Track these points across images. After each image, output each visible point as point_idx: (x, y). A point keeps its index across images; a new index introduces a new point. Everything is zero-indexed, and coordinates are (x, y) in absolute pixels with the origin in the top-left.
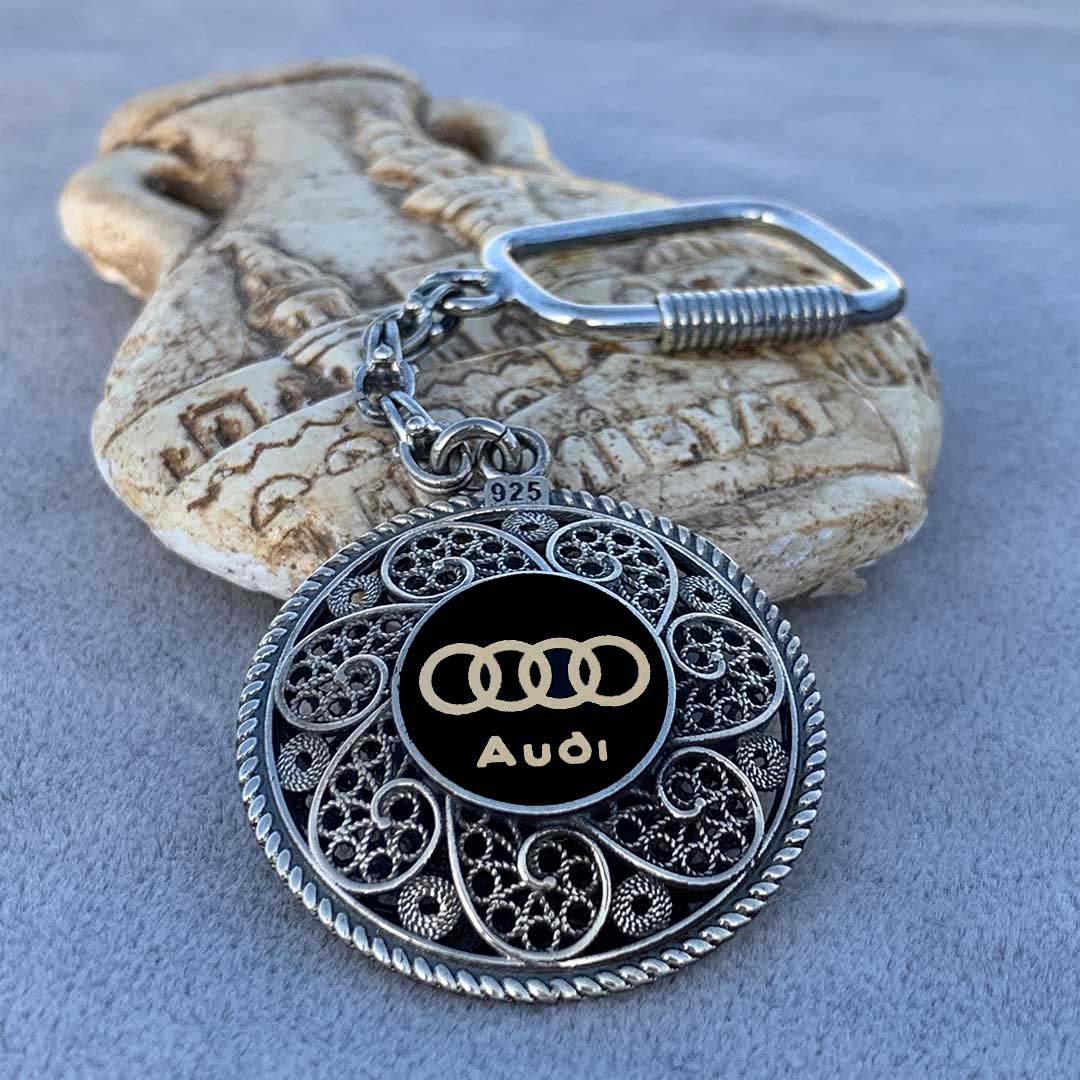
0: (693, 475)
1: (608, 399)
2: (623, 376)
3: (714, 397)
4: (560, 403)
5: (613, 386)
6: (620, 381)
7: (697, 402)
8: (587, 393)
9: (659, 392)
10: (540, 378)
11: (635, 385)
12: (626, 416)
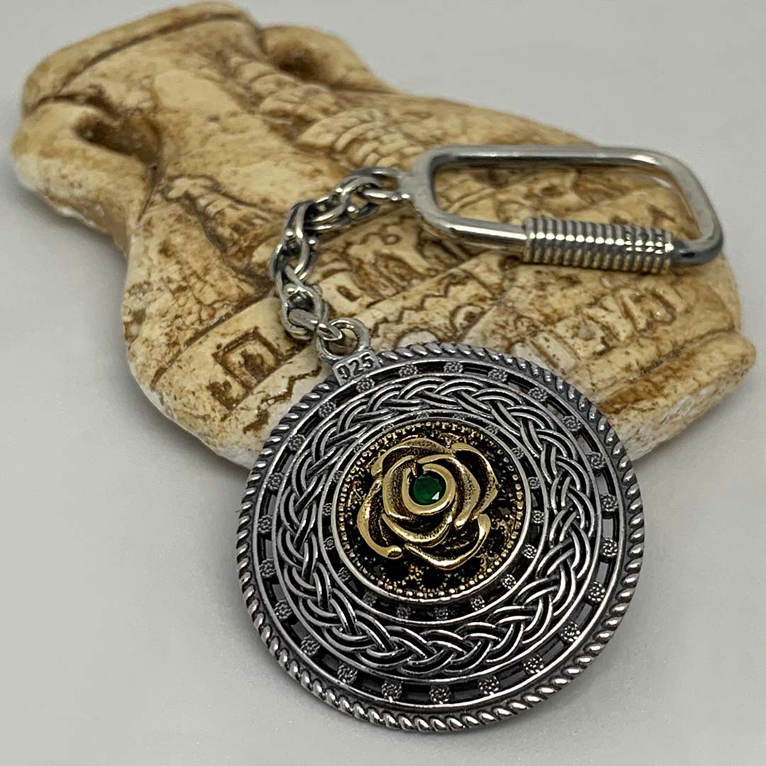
0: (609, 361)
1: (532, 307)
2: (536, 287)
3: (603, 295)
4: (499, 316)
5: (532, 296)
6: (535, 292)
7: (593, 300)
8: (516, 305)
9: (564, 296)
10: (476, 295)
11: (546, 293)
12: (549, 321)
